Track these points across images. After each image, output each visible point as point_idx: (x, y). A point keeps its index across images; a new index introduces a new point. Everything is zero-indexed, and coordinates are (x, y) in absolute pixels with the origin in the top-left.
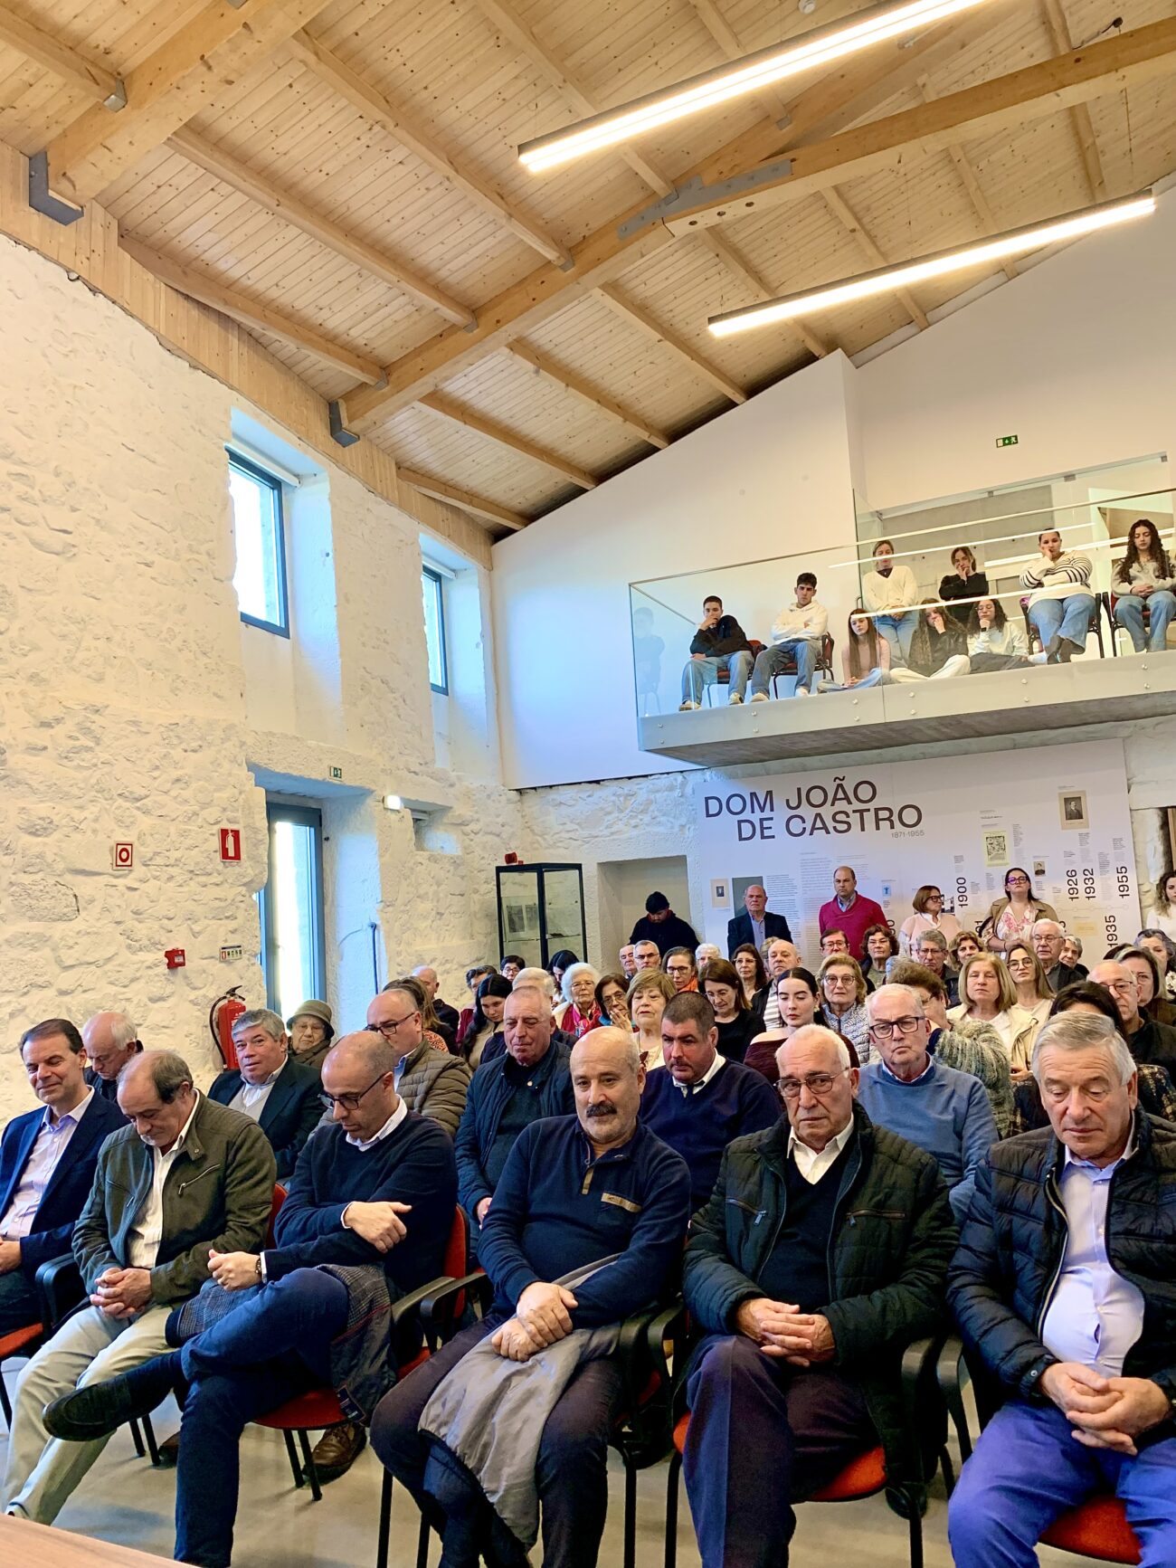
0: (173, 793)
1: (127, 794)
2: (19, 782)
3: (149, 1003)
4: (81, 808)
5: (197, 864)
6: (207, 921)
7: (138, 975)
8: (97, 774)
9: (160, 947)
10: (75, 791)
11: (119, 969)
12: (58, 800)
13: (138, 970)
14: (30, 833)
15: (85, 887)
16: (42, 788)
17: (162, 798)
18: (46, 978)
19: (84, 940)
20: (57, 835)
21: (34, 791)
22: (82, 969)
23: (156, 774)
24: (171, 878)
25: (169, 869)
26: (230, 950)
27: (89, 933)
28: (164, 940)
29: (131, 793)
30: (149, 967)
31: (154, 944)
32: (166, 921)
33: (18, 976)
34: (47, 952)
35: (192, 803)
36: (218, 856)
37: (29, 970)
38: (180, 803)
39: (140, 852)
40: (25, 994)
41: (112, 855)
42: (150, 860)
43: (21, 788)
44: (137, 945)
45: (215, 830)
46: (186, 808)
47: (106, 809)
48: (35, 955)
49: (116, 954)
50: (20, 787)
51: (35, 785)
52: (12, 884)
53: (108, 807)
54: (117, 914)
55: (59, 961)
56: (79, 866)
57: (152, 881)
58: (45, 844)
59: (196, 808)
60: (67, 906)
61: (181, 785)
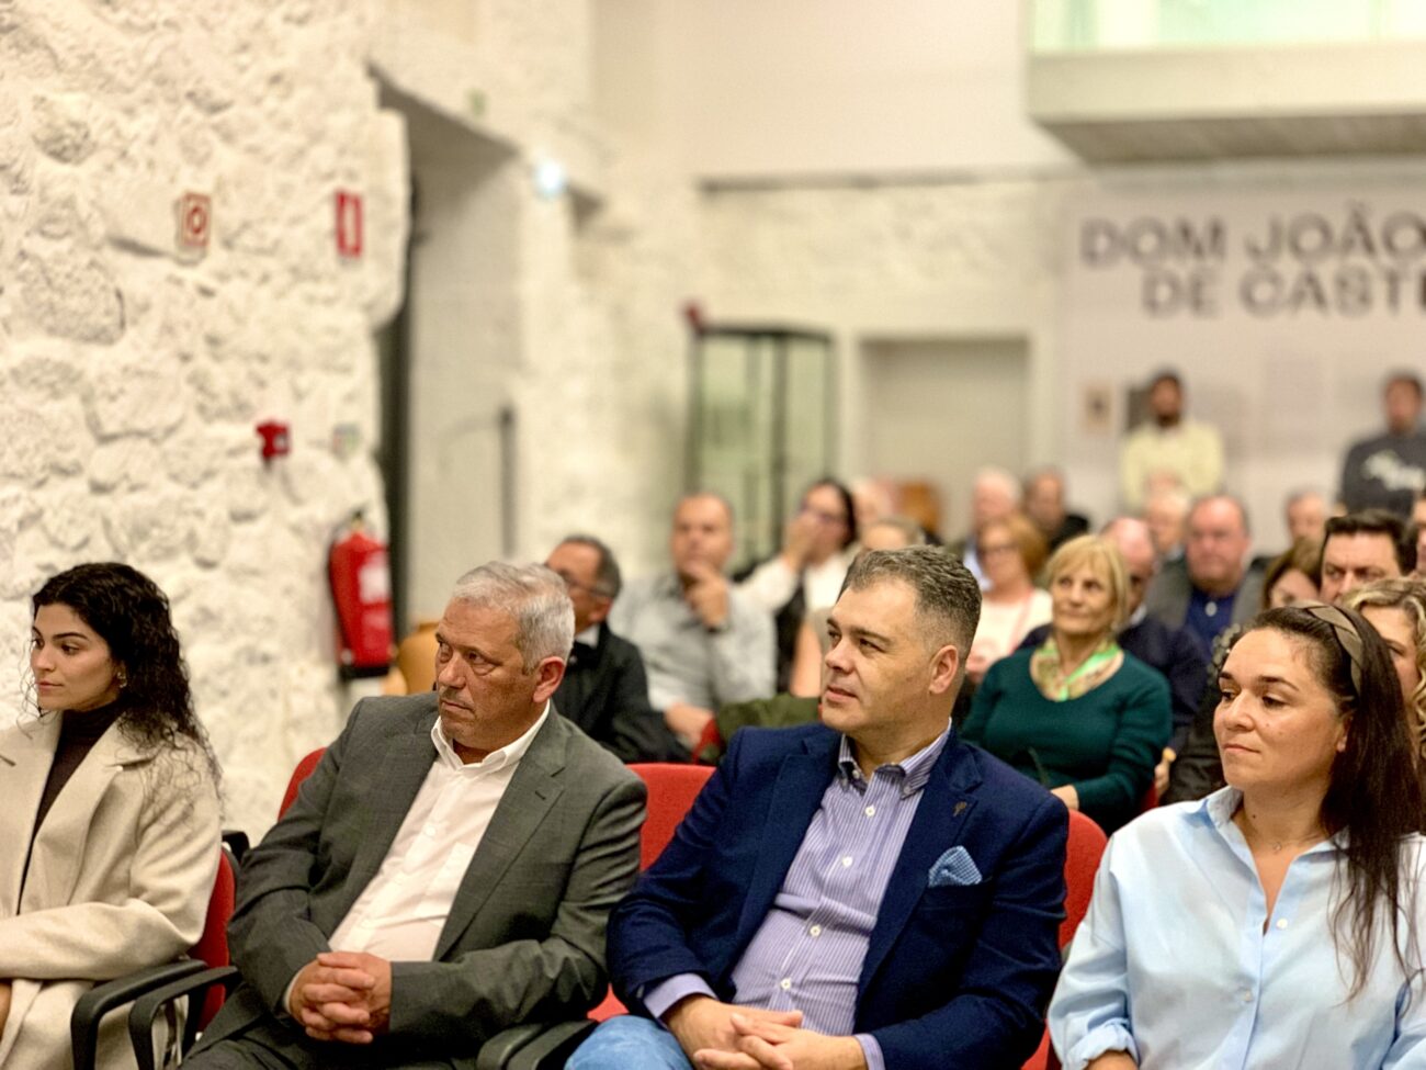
0: (268, 104)
1: (200, 94)
2: (35, 42)
3: (229, 523)
4: (130, 112)
5: (304, 254)
6: (315, 373)
7: (214, 465)
8: (157, 47)
9: (249, 414)
10: (122, 75)
11: (186, 450)
12: (97, 90)
13: (214, 456)
15: (138, 277)
16: (73, 62)
17: (252, 113)
18: (73, 455)
20: (93, 164)
22: (129, 443)
24: (265, 278)
25: (263, 259)
26: (345, 434)
27: (142, 373)
28: (256, 402)
29: (207, 93)
30: (232, 453)
32: (257, 364)
33: (31, 446)
34: (72, 403)
35: (296, 130)
36: (331, 246)
37: (47, 435)
38: (278, 127)
39: (224, 215)
40: (43, 483)
41: (177, 217)
42: (235, 236)
43: (38, 56)
44: (214, 405)
45: (329, 188)
46: (287, 138)
47: (167, 122)
48: (52, 409)
49: (182, 420)
50: (35, 53)
52: (23, 255)
53: (171, 117)
54: (185, 339)
55: (93, 424)
56: (130, 231)
57: (237, 279)
58: (76, 180)
59: (302, 140)
60: (106, 314)
61: (278, 90)
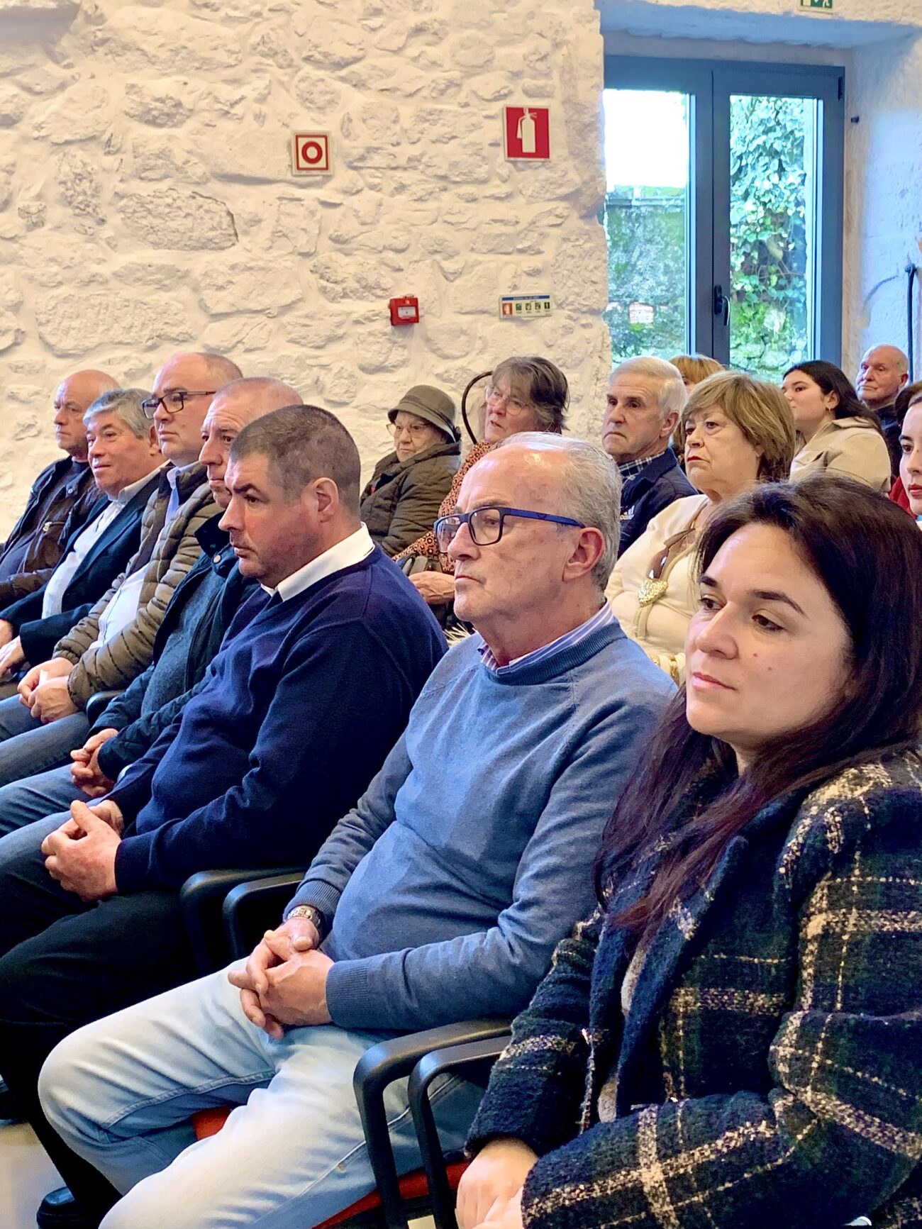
0: (412, 51)
1: (319, 57)
3: (359, 373)
4: (235, 82)
5: (454, 165)
6: (474, 256)
7: (340, 332)
8: (263, 29)
9: (379, 293)
10: (222, 56)
11: (307, 322)
12: (193, 71)
13: (339, 325)
14: (148, 122)
15: (245, 201)
16: (164, 54)
17: (388, 62)
18: (183, 328)
19: (243, 279)
20: (191, 124)
21: (151, 60)
22: (244, 319)
23: (375, 22)
24: (401, 188)
25: (398, 174)
26: (523, 303)
27: (251, 268)
28: (387, 282)
29: (326, 55)
30: (357, 322)
31: (368, 288)
32: (391, 255)
33: (138, 324)
34: (185, 293)
35: (447, 67)
36: (502, 151)
37: (154, 316)
38: (424, 68)
39: (342, 147)
40: (152, 348)
41: (290, 154)
42: (362, 158)
43: (130, 56)
44: (339, 288)
45: (498, 108)
46: (436, 74)
47: (282, 84)
48: (164, 297)
49: (300, 300)
51: (150, 50)
52: (118, 195)
53: (285, 79)
54: (303, 243)
55: (203, 307)
56: (231, 169)
57: (366, 190)
58: (171, 138)
59: (456, 74)
60: (213, 229)
61: (428, 38)
